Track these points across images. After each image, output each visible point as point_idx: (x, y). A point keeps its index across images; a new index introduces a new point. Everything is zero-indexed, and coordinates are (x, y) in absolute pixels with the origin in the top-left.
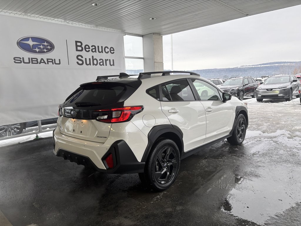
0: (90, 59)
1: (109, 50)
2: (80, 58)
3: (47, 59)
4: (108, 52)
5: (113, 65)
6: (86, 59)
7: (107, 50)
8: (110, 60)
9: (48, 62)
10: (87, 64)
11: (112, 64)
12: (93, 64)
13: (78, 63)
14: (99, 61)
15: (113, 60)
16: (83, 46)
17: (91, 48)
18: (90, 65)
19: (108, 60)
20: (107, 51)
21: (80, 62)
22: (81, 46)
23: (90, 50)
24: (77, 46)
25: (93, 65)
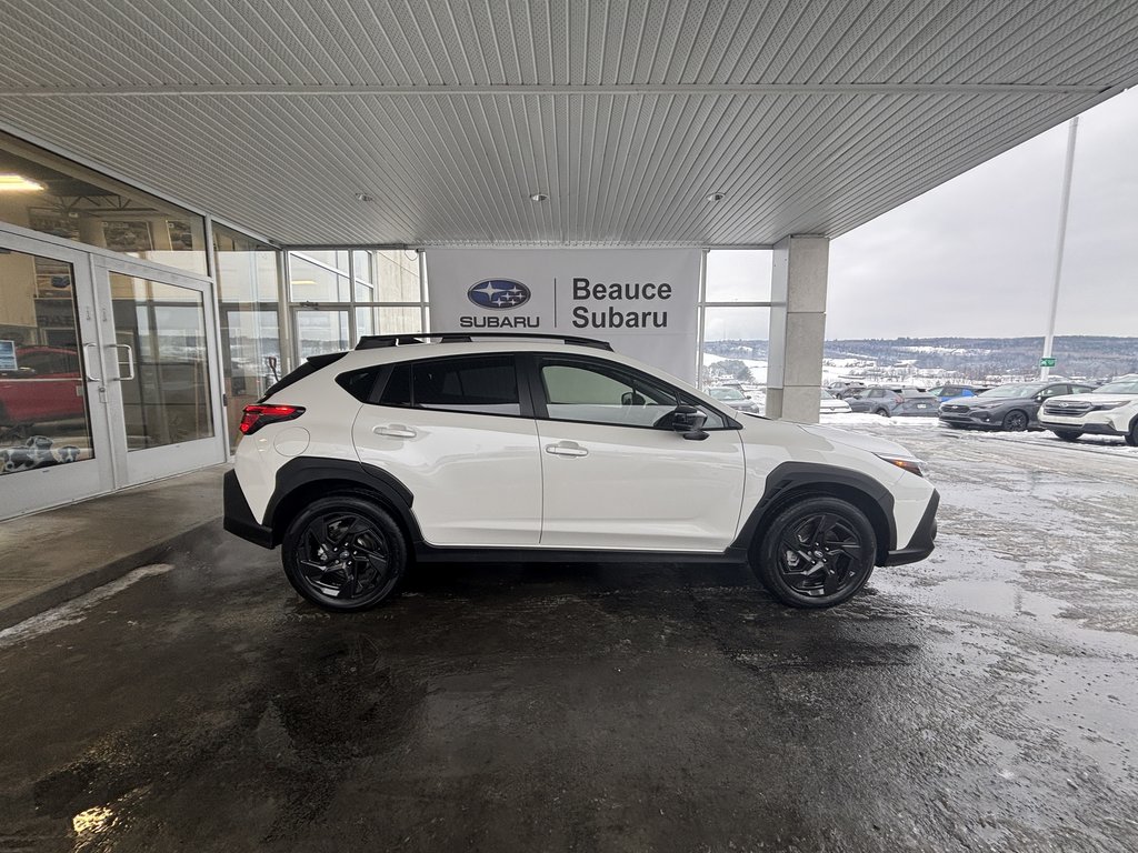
0: (603, 314)
1: (655, 291)
2: (580, 312)
3: (516, 318)
4: (654, 295)
5: (664, 324)
6: (594, 315)
7: (650, 292)
8: (655, 314)
9: (516, 322)
10: (595, 325)
11: (660, 321)
12: (611, 324)
13: (575, 323)
14: (626, 319)
15: (665, 314)
16: (591, 288)
17: (609, 290)
18: (604, 326)
19: (649, 314)
20: (649, 294)
21: (581, 322)
22: (585, 288)
23: (607, 294)
24: (576, 289)
25: (611, 326)
